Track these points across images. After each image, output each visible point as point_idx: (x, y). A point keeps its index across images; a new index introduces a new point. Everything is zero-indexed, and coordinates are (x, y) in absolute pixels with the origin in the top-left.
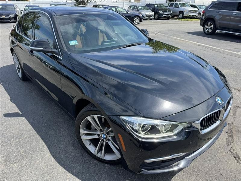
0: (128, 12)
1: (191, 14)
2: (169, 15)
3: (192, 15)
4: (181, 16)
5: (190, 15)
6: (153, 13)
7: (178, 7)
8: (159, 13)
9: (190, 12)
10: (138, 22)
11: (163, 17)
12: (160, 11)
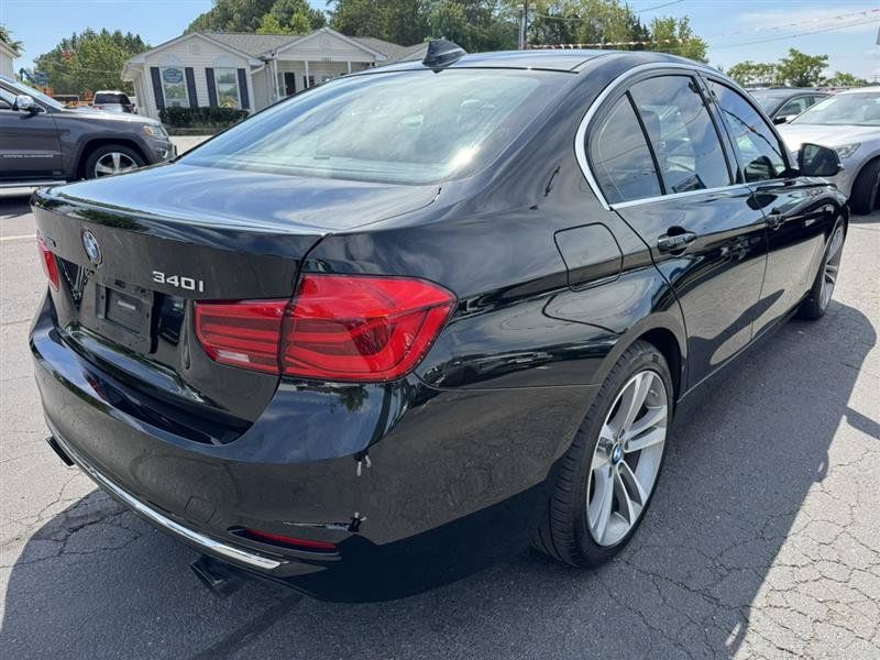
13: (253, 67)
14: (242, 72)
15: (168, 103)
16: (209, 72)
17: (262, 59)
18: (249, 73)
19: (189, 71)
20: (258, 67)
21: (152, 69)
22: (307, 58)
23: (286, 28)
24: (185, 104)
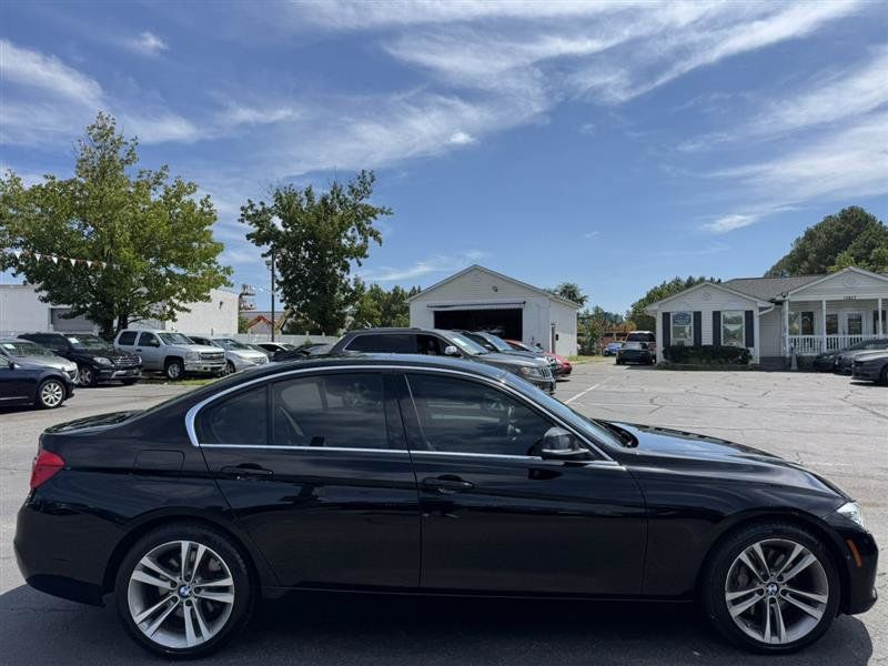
0: (16, 366)
1: (208, 365)
2: (135, 371)
3: (212, 368)
4: (173, 371)
5: (206, 368)
6: (75, 364)
7: (157, 345)
8: (97, 364)
9: (203, 359)
10: (60, 398)
11: (113, 376)
12: (98, 360)
13: (761, 309)
14: (749, 315)
15: (673, 341)
16: (716, 315)
17: (772, 301)
18: (757, 314)
19: (698, 315)
20: (766, 308)
21: (664, 314)
22: (824, 298)
23: (863, 263)
24: (689, 342)
